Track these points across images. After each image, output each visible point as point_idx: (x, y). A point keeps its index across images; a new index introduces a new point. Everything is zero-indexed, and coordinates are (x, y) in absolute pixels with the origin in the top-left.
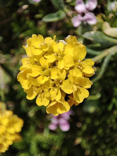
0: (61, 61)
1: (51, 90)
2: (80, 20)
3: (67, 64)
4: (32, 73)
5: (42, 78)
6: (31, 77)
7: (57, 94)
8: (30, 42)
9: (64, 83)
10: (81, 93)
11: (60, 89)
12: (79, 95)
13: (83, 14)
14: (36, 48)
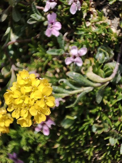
0: (33, 93)
1: (22, 110)
2: (71, 61)
3: (37, 96)
4: (13, 95)
5: (19, 100)
6: (12, 97)
7: (26, 113)
8: (20, 74)
9: (32, 108)
10: (41, 117)
11: (29, 111)
12: (40, 118)
13: (75, 57)
14: (22, 79)
